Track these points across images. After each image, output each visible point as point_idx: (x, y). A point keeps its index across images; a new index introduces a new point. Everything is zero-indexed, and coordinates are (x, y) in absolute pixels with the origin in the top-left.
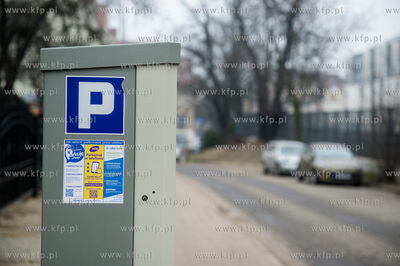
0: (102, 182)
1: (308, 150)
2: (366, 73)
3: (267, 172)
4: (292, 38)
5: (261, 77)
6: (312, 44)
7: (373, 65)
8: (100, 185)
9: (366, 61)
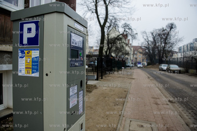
0: (31, 67)
1: (169, 66)
2: (182, 50)
3: (160, 70)
4: (165, 43)
5: (159, 51)
6: (170, 45)
7: (184, 49)
8: (30, 68)
9: (182, 48)
